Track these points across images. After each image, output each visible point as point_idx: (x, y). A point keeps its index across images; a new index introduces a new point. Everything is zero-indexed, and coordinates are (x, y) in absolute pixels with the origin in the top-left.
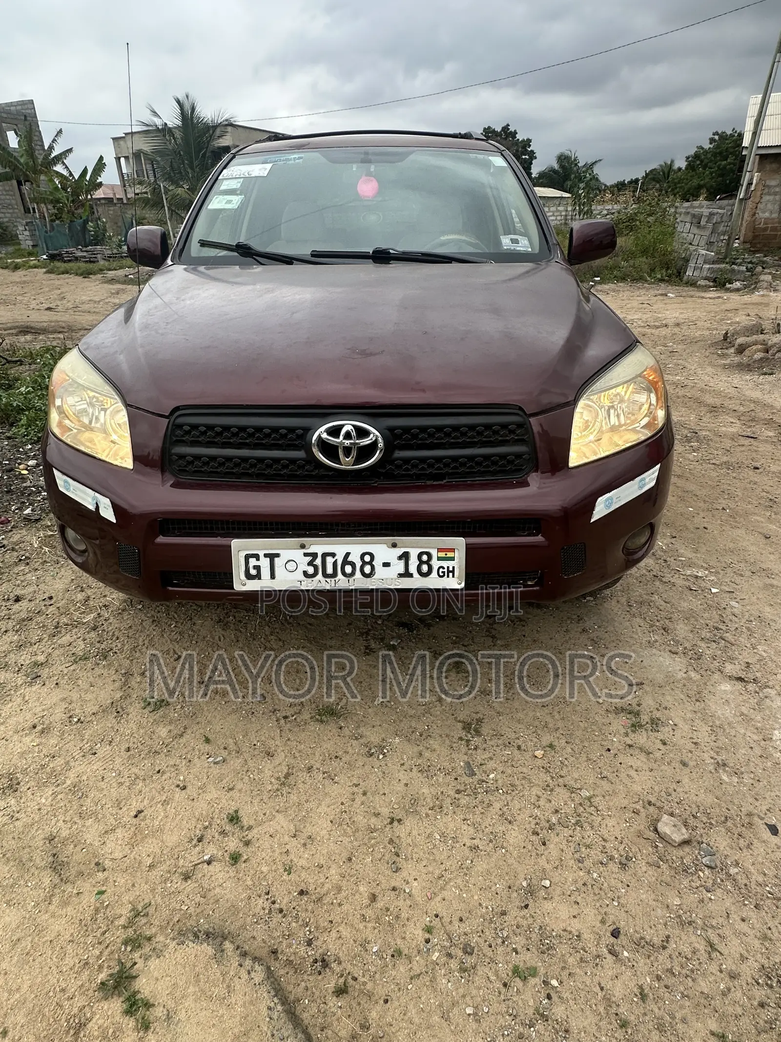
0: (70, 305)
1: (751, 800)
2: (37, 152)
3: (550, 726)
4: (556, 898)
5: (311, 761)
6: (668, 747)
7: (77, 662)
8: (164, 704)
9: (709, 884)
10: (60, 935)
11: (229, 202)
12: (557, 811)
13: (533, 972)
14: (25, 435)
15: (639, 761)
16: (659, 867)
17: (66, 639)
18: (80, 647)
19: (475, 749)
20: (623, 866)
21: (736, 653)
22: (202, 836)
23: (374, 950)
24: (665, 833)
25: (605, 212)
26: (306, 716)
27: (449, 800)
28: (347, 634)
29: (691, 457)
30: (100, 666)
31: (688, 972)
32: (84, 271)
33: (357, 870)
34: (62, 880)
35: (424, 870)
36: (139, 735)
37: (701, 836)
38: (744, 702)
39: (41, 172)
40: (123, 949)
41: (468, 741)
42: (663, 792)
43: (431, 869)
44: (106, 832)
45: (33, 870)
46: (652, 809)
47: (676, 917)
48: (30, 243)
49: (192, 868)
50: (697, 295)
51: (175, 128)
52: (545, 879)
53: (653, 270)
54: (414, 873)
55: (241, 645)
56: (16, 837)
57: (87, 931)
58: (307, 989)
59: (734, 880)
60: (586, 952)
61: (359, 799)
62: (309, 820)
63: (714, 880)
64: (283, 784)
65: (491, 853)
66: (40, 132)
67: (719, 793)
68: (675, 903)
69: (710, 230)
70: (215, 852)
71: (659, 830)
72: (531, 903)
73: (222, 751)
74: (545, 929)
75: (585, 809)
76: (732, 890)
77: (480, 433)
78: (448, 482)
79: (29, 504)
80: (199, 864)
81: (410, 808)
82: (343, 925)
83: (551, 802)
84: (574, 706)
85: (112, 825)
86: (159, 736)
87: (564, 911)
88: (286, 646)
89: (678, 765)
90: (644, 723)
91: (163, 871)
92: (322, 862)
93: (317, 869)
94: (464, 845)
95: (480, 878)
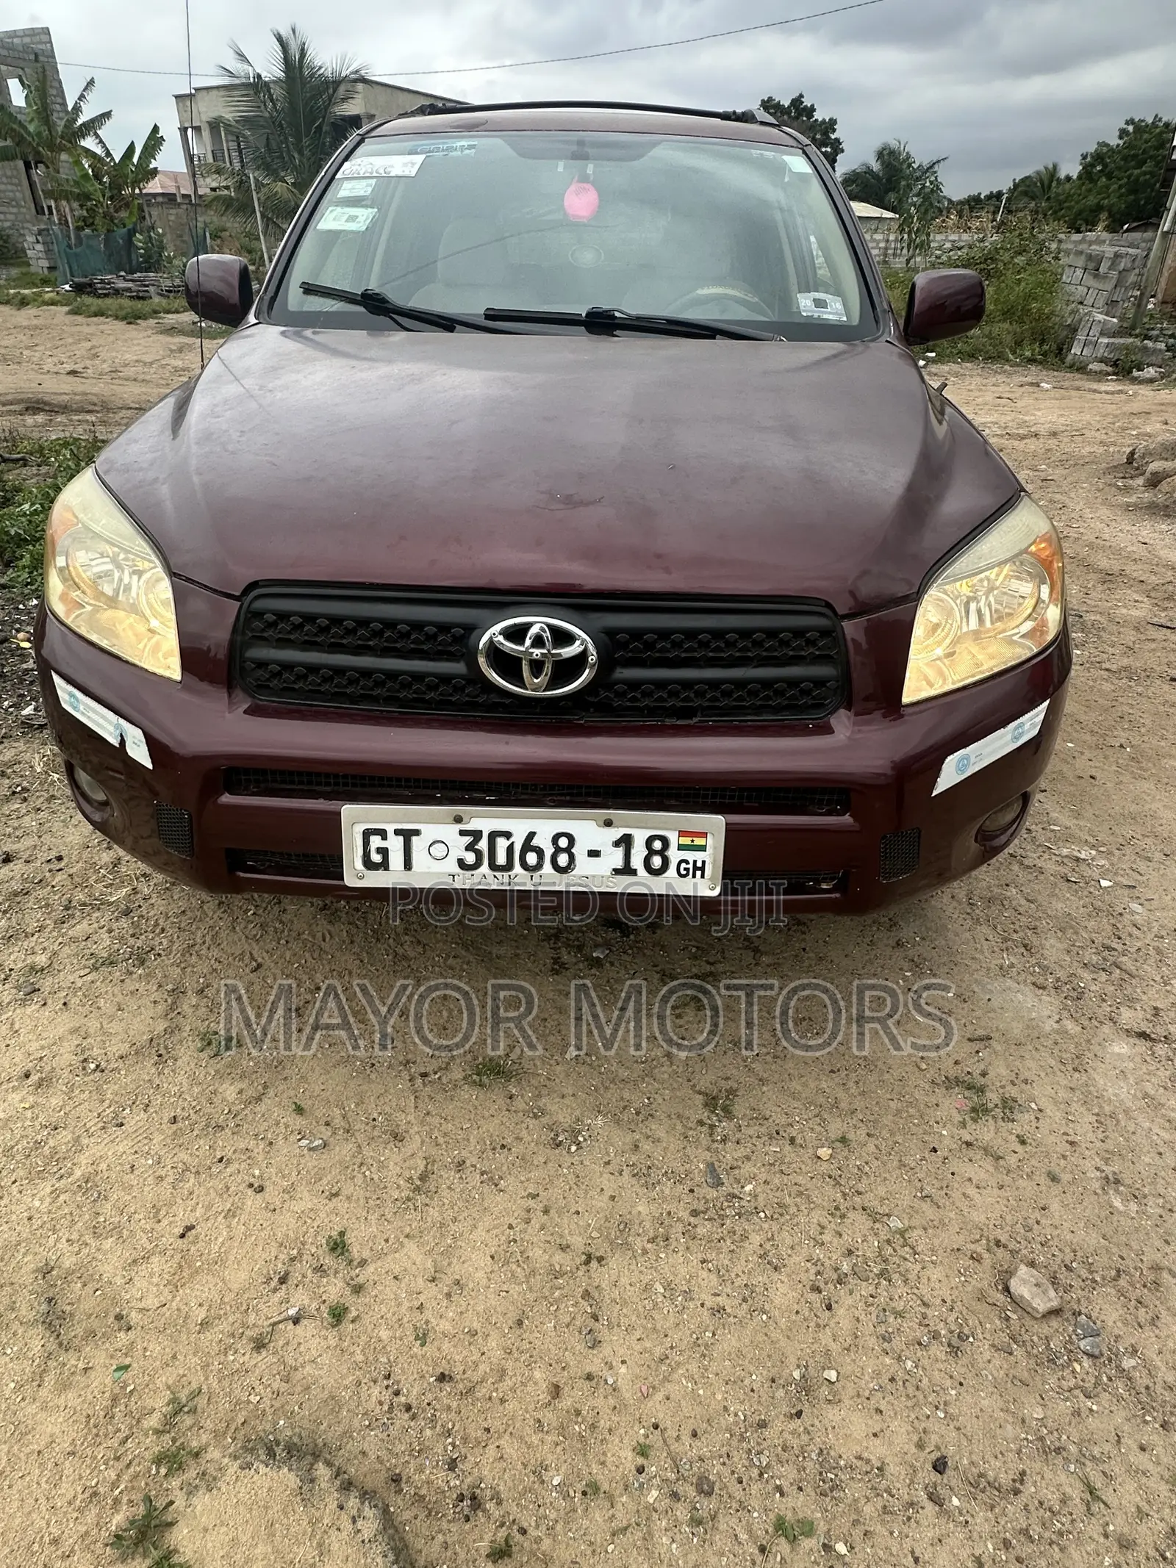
0: (106, 368)
1: (1159, 1243)
2: (55, 115)
3: (843, 1105)
4: (847, 1402)
5: (463, 1151)
6: (1028, 1148)
7: (97, 969)
9: (1089, 1385)
10: (53, 1442)
11: (352, 219)
12: (850, 1252)
13: (808, 1528)
14: (28, 584)
15: (980, 1169)
16: (1011, 1354)
17: (82, 928)
18: (103, 944)
19: (724, 1140)
20: (954, 1351)
21: (1138, 990)
22: (287, 1274)
23: (555, 1482)
24: (1022, 1297)
25: (948, 245)
26: (457, 1074)
27: (680, 1228)
28: (525, 937)
30: (134, 976)
31: (1054, 1537)
32: (128, 314)
33: (530, 1343)
34: (60, 1344)
35: (638, 1347)
36: (192, 1096)
37: (1079, 1300)
38: (1149, 1074)
39: (61, 149)
40: (153, 1472)
41: (712, 1127)
42: (1019, 1226)
43: (648, 1344)
44: (135, 1261)
45: (15, 1326)
46: (1000, 1253)
47: (1037, 1440)
48: (45, 263)
49: (269, 1329)
50: (1087, 387)
51: (274, 82)
52: (829, 1368)
53: (1019, 343)
54: (621, 1351)
55: (356, 950)
57: (97, 1435)
58: (446, 1546)
59: (1130, 1379)
60: (893, 1496)
61: (538, 1220)
62: (457, 1253)
63: (1096, 1377)
64: (417, 1189)
65: (746, 1321)
66: (60, 82)
67: (1108, 1230)
68: (1035, 1416)
69: (1114, 282)
70: (306, 1302)
71: (1012, 1290)
72: (806, 1408)
73: (323, 1128)
74: (828, 1453)
75: (895, 1251)
76: (1126, 1395)
77: (758, 644)
78: (700, 721)
79: (32, 699)
80: (280, 1322)
81: (617, 1238)
82: (507, 1437)
83: (841, 1235)
84: (881, 1071)
85: (144, 1249)
86: (224, 1100)
87: (859, 1424)
88: (428, 953)
89: (1043, 1180)
90: (991, 1105)
91: (222, 1332)
92: (476, 1325)
93: (468, 1337)
94: (702, 1305)
95: (727, 1363)
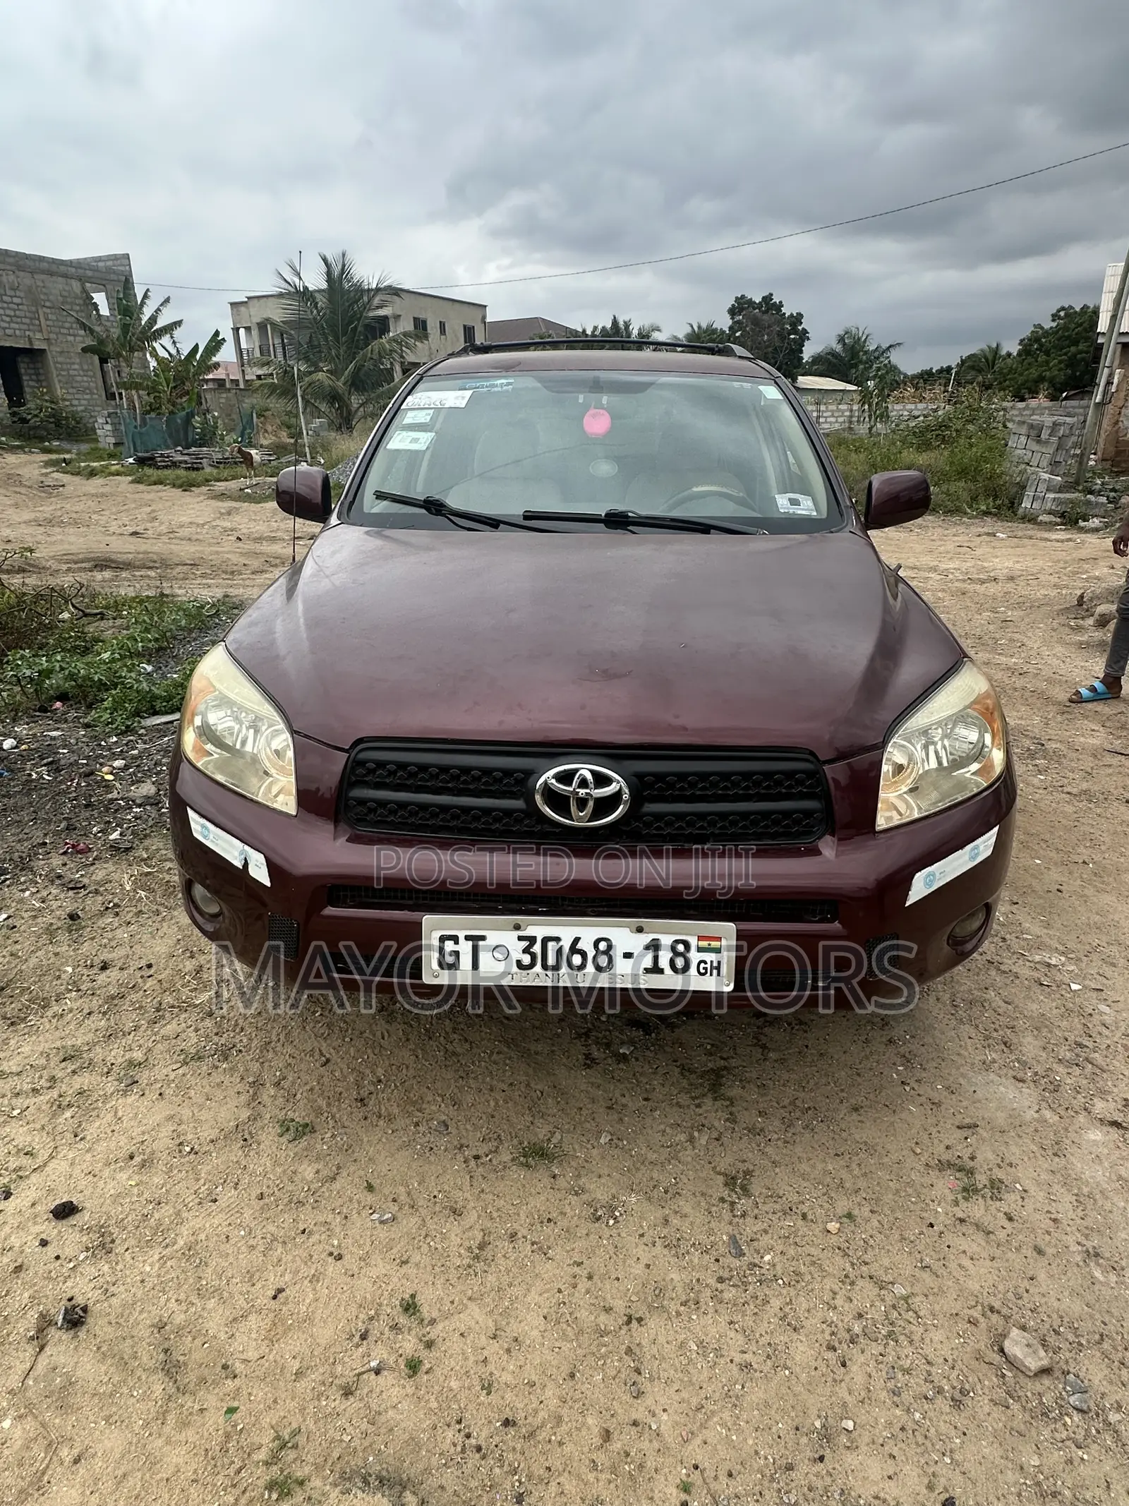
0: (164, 529)
2: (131, 325)
3: (847, 1185)
4: (864, 1448)
5: (515, 1225)
6: (1015, 1225)
7: (187, 1064)
8: (307, 1130)
9: (1080, 1437)
10: (179, 1471)
11: (415, 440)
12: (860, 1316)
14: (109, 723)
15: (973, 1243)
16: (1008, 1407)
17: (171, 1029)
18: (191, 1041)
19: (744, 1215)
20: (957, 1404)
21: (1109, 1083)
22: (367, 1331)
24: (1015, 1356)
25: (906, 414)
26: (505, 1156)
27: (708, 1293)
28: (559, 1036)
29: (1035, 781)
30: (220, 1070)
32: (184, 482)
33: (582, 1393)
34: (178, 1389)
35: (677, 1398)
36: (274, 1175)
37: (1067, 1362)
38: (1122, 1159)
39: (135, 349)
40: (266, 1497)
41: (733, 1204)
42: (1010, 1294)
43: (685, 1395)
44: (235, 1319)
45: (139, 1372)
46: (995, 1318)
47: (1034, 1484)
48: (112, 440)
49: (355, 1379)
50: (1038, 536)
51: (318, 292)
52: (846, 1418)
53: (974, 499)
54: (663, 1401)
55: (412, 1046)
56: (113, 1322)
57: (215, 1466)
59: (1116, 1432)
61: (583, 1285)
62: (514, 1313)
63: (1086, 1430)
64: (477, 1257)
65: (771, 1375)
67: (1090, 1298)
68: (1033, 1463)
69: (1055, 446)
70: (385, 1356)
71: (1006, 1350)
72: (828, 1454)
73: (391, 1205)
74: (849, 1494)
75: (900, 1314)
76: (1113, 1446)
77: (757, 784)
79: (117, 826)
80: (364, 1373)
81: (653, 1301)
82: (566, 1474)
83: (851, 1301)
84: (880, 1157)
85: (242, 1309)
86: (303, 1179)
87: (875, 1468)
88: (475, 1050)
89: (1030, 1253)
90: (980, 1186)
91: (314, 1381)
92: (534, 1378)
93: (527, 1388)
94: (732, 1361)
95: (756, 1412)
